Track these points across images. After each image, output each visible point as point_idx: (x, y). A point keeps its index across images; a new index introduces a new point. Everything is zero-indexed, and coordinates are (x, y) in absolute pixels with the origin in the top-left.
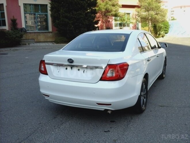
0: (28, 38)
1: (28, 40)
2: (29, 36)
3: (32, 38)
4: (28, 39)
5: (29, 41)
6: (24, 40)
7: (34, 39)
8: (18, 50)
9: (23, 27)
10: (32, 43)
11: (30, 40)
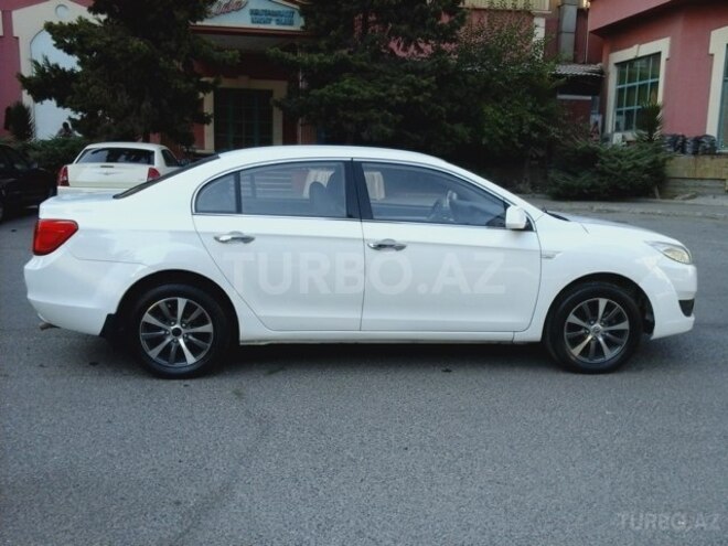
0: (699, 176)
1: (698, 182)
2: (708, 166)
3: (718, 177)
4: (702, 179)
5: (705, 187)
6: (686, 183)
7: (724, 180)
8: (613, 212)
9: (708, 133)
10: (711, 194)
11: (707, 183)
